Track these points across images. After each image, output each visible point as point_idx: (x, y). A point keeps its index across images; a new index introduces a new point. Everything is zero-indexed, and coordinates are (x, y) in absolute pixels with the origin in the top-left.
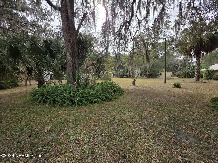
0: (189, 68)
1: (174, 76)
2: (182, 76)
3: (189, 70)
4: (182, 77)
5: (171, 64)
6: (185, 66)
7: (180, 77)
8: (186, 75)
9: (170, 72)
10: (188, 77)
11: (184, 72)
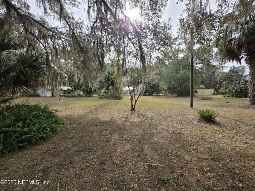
0: (239, 83)
1: (217, 94)
2: (228, 95)
3: (239, 85)
4: (228, 97)
5: (213, 78)
6: (233, 81)
7: (225, 97)
8: (234, 94)
9: (211, 89)
10: (237, 96)
11: (231, 89)
